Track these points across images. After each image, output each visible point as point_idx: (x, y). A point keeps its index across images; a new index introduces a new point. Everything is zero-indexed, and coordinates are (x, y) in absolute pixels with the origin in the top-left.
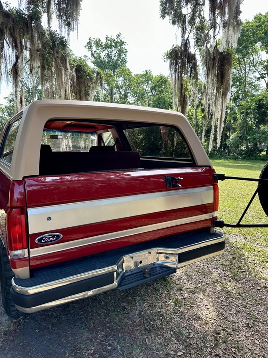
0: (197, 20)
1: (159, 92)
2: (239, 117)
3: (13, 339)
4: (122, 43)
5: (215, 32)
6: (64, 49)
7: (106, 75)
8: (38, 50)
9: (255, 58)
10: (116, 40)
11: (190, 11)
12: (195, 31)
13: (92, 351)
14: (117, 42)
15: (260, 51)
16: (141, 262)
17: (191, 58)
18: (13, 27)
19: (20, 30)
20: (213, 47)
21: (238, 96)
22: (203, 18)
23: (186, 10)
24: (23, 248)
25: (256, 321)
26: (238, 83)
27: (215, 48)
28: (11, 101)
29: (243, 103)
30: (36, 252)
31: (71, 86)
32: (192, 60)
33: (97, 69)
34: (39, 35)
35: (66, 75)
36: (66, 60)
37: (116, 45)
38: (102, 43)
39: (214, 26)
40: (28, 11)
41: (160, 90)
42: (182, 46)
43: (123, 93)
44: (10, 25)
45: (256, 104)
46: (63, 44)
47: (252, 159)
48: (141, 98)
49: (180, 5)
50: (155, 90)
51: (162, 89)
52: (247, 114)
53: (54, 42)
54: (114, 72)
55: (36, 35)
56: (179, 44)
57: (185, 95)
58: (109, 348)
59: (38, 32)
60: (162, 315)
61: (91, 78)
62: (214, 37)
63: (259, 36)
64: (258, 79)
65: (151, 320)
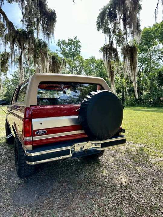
0: (117, 31)
1: (100, 69)
2: (148, 82)
3: (23, 186)
4: (78, 42)
5: (126, 36)
6: (46, 48)
7: (69, 60)
8: (32, 49)
9: (155, 47)
10: (74, 40)
11: (113, 26)
12: (116, 37)
13: (60, 190)
14: (75, 42)
15: (159, 44)
16: (83, 147)
17: (115, 51)
18: (20, 38)
19: (23, 39)
20: (126, 44)
21: (147, 70)
22: (120, 29)
23: (111, 26)
24: (30, 136)
25: (143, 179)
26: (146, 62)
27: (127, 44)
28: (14, 76)
29: (150, 73)
30: (35, 138)
31: (50, 67)
32: (115, 52)
33: (63, 57)
34: (33, 41)
35: (47, 61)
36: (46, 53)
37: (74, 43)
38: (66, 42)
39: (126, 33)
40: (27, 29)
41: (100, 68)
42: (109, 44)
43: (79, 70)
44: (18, 37)
45: (158, 74)
46: (45, 45)
47: (157, 106)
48: (89, 72)
49: (107, 24)
50: (98, 68)
51: (101, 67)
52: (153, 80)
53: (40, 45)
54: (74, 58)
55: (31, 41)
56: (108, 43)
57: (112, 70)
58: (69, 189)
59: (32, 40)
60: (95, 177)
61: (60, 63)
62: (126, 39)
63: (157, 35)
64: (158, 59)
65: (90, 179)
